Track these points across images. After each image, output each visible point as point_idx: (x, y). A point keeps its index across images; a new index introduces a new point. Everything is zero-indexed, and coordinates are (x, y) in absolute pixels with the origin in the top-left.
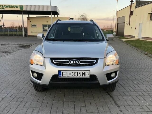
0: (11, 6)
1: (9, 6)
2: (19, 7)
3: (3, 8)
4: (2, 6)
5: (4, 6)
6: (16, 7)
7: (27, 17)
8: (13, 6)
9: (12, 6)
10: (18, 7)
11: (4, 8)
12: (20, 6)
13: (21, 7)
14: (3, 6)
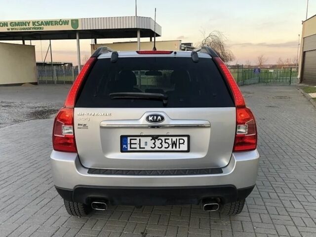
0: (55, 21)
1: (51, 22)
2: (70, 23)
3: (40, 26)
4: (38, 22)
5: (42, 22)
6: (65, 24)
7: (91, 45)
8: (59, 22)
9: (56, 23)
10: (68, 24)
11: (42, 26)
12: (72, 20)
13: (74, 22)
14: (40, 23)
